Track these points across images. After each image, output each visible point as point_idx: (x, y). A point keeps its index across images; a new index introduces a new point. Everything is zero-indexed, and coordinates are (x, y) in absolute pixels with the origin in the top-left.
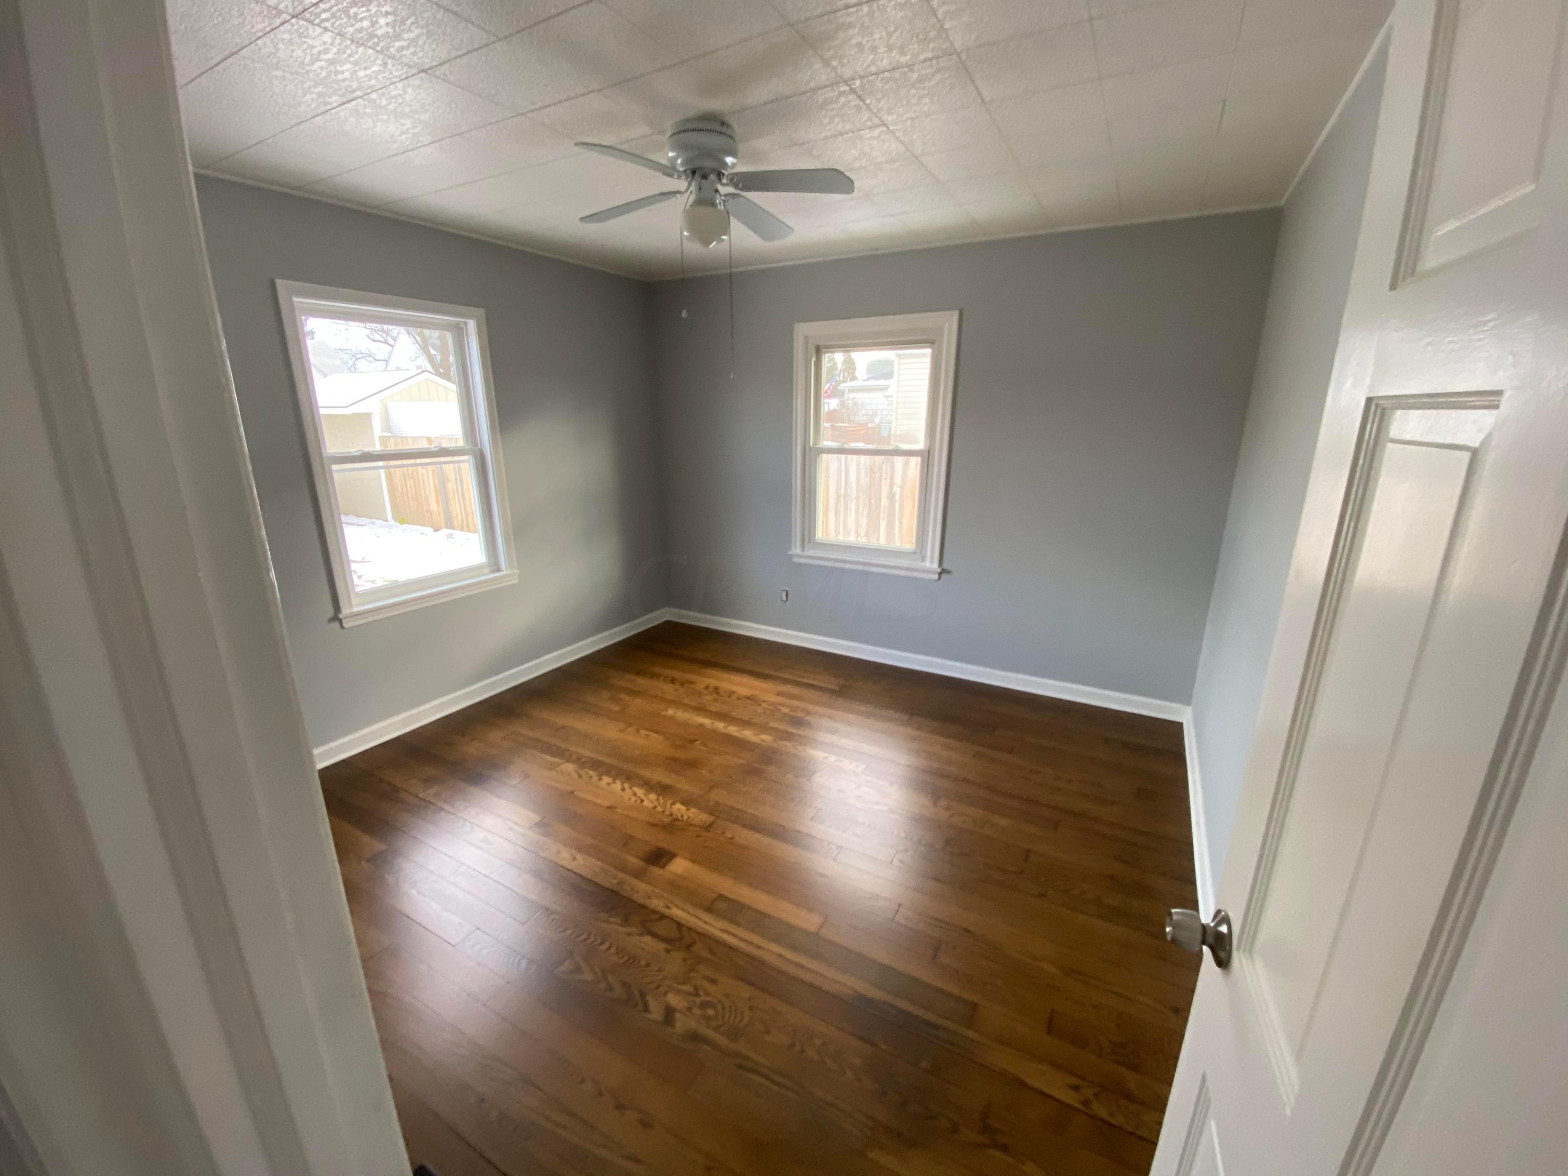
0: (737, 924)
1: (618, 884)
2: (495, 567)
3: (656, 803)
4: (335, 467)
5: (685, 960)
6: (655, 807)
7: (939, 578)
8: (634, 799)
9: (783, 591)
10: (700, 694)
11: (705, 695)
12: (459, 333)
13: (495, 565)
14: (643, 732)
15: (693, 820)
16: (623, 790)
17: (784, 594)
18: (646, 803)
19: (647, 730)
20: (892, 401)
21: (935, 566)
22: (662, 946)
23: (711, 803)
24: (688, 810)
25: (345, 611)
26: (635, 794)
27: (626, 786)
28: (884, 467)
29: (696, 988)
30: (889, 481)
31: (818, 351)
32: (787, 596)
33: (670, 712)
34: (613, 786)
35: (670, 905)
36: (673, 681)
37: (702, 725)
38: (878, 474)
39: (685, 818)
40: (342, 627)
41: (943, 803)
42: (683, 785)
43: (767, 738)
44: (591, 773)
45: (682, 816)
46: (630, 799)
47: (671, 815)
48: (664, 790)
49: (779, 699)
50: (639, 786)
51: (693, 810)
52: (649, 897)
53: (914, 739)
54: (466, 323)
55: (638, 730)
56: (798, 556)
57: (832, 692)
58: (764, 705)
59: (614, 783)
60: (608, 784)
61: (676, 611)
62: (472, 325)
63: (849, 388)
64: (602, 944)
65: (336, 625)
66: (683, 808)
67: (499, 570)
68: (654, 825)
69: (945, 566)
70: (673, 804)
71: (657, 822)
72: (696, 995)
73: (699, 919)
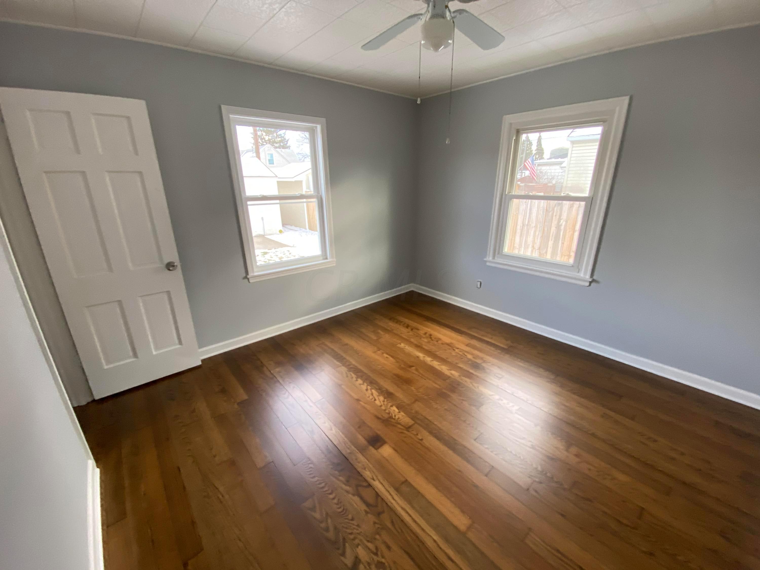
0: (413, 507)
1: (350, 453)
2: (325, 257)
3: (382, 403)
4: (249, 203)
5: (375, 523)
6: (381, 406)
7: (590, 285)
8: (371, 397)
9: (478, 281)
10: (421, 337)
11: (424, 338)
12: (312, 132)
13: (325, 256)
14: (385, 355)
15: (401, 420)
16: (367, 390)
17: (479, 283)
18: (377, 402)
19: (387, 354)
20: (565, 170)
21: (588, 277)
22: (363, 507)
23: (413, 411)
24: (399, 412)
25: (251, 275)
26: (372, 394)
27: (369, 387)
28: (555, 209)
29: (377, 548)
30: (558, 217)
31: (518, 133)
32: (480, 285)
33: (402, 345)
34: (362, 386)
35: (375, 478)
36: (408, 327)
37: (418, 357)
38: (551, 213)
39: (397, 417)
40: (249, 282)
41: (574, 450)
42: (399, 394)
43: (455, 374)
44: (353, 375)
45: (395, 416)
46: (369, 397)
47: (389, 413)
48: (388, 395)
49: (468, 349)
50: (376, 389)
51: (402, 413)
52: (365, 469)
53: (556, 394)
54: (316, 127)
55: (383, 353)
56: (490, 262)
57: (502, 349)
58: (457, 350)
59: (363, 384)
60: (360, 384)
61: (418, 286)
62: (319, 127)
63: (539, 163)
64: (331, 494)
65: (246, 280)
66: (397, 410)
67: (327, 259)
68: (378, 418)
69: (595, 277)
70: (392, 406)
71: (380, 416)
72: (376, 554)
73: (390, 494)
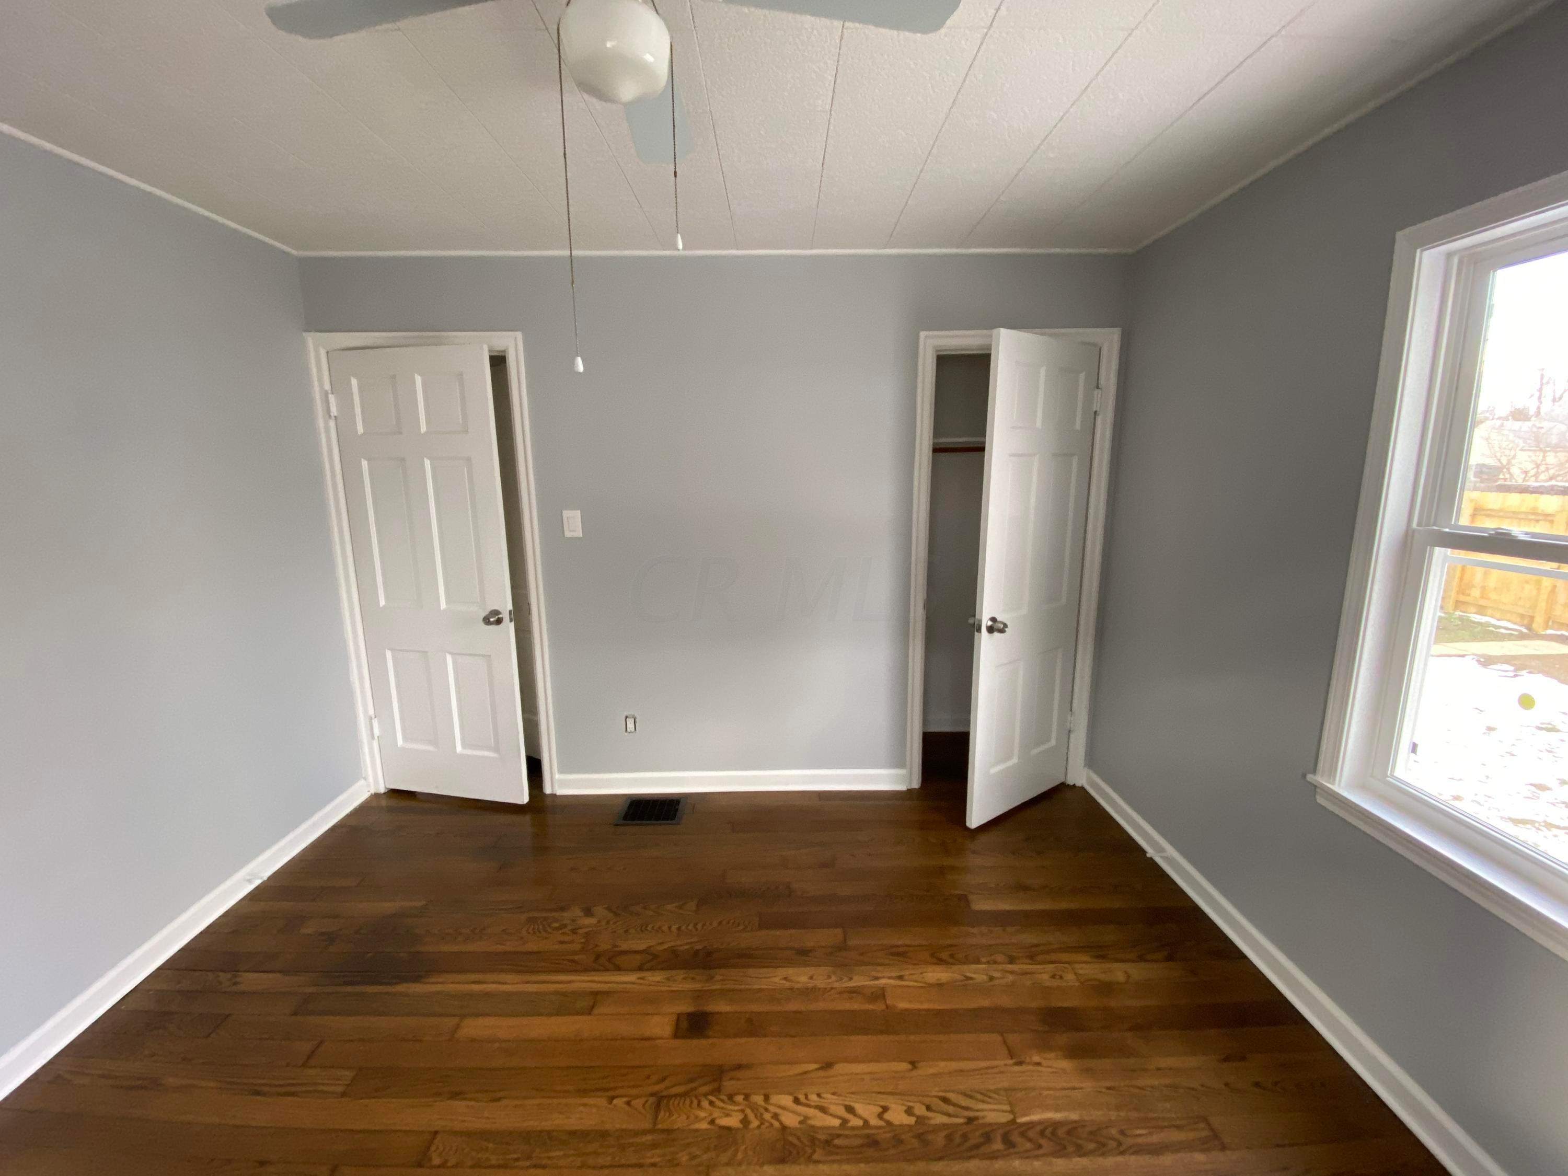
1: (712, 978)
3: (773, 1109)
6: (767, 1098)
8: (814, 1099)
15: (690, 1105)
16: (850, 1109)
18: (787, 1100)
24: (712, 1122)
25: (1320, 778)
26: (822, 1109)
27: (856, 1123)
35: (641, 981)
39: (705, 1104)
45: (711, 1103)
46: (819, 1095)
47: (731, 1097)
51: (702, 1123)
59: (880, 1118)
60: (886, 1112)
68: (739, 1067)
70: (745, 1121)
71: (740, 1074)
73: (600, 982)
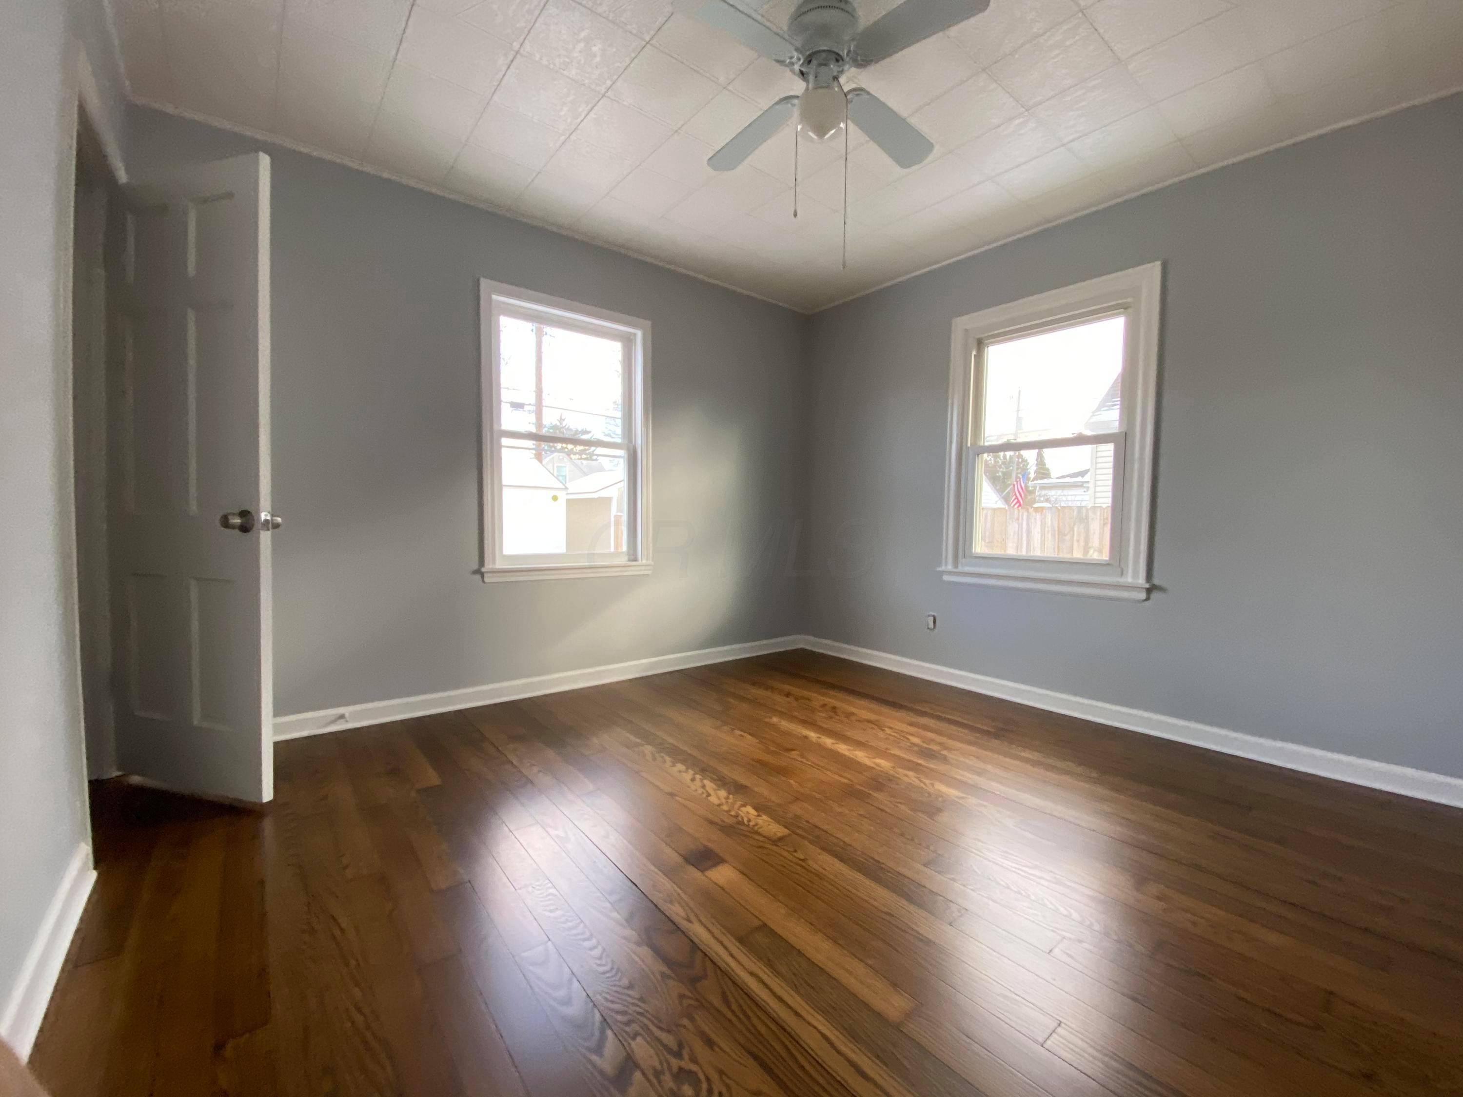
2: (632, 557)
3: (724, 801)
4: (505, 441)
5: (682, 996)
6: (719, 805)
7: (1148, 599)
8: (700, 791)
9: (929, 616)
10: (813, 710)
11: (819, 711)
12: (628, 342)
13: (633, 555)
14: (738, 732)
15: (762, 828)
16: (693, 780)
17: (931, 620)
18: (713, 799)
19: (742, 731)
21: (1141, 581)
22: (660, 967)
23: (790, 815)
24: (759, 815)
25: (488, 566)
26: (704, 787)
27: (698, 777)
29: (680, 1045)
31: (980, 345)
32: (934, 622)
33: (775, 720)
34: (684, 774)
35: (693, 918)
36: (788, 695)
37: (806, 737)
39: (753, 823)
40: (483, 581)
42: (762, 789)
43: (884, 764)
44: (668, 759)
45: (749, 821)
46: (696, 790)
48: (738, 789)
49: (912, 729)
50: (713, 780)
51: (765, 817)
52: (671, 902)
54: (635, 335)
55: (733, 730)
56: (950, 573)
58: (888, 731)
59: (686, 771)
60: (680, 772)
61: (812, 638)
62: (639, 334)
64: (588, 939)
65: (478, 577)
66: (753, 812)
67: (636, 560)
68: (712, 822)
69: (1156, 581)
70: (744, 806)
71: (717, 820)
72: (678, 1055)
73: (726, 948)
